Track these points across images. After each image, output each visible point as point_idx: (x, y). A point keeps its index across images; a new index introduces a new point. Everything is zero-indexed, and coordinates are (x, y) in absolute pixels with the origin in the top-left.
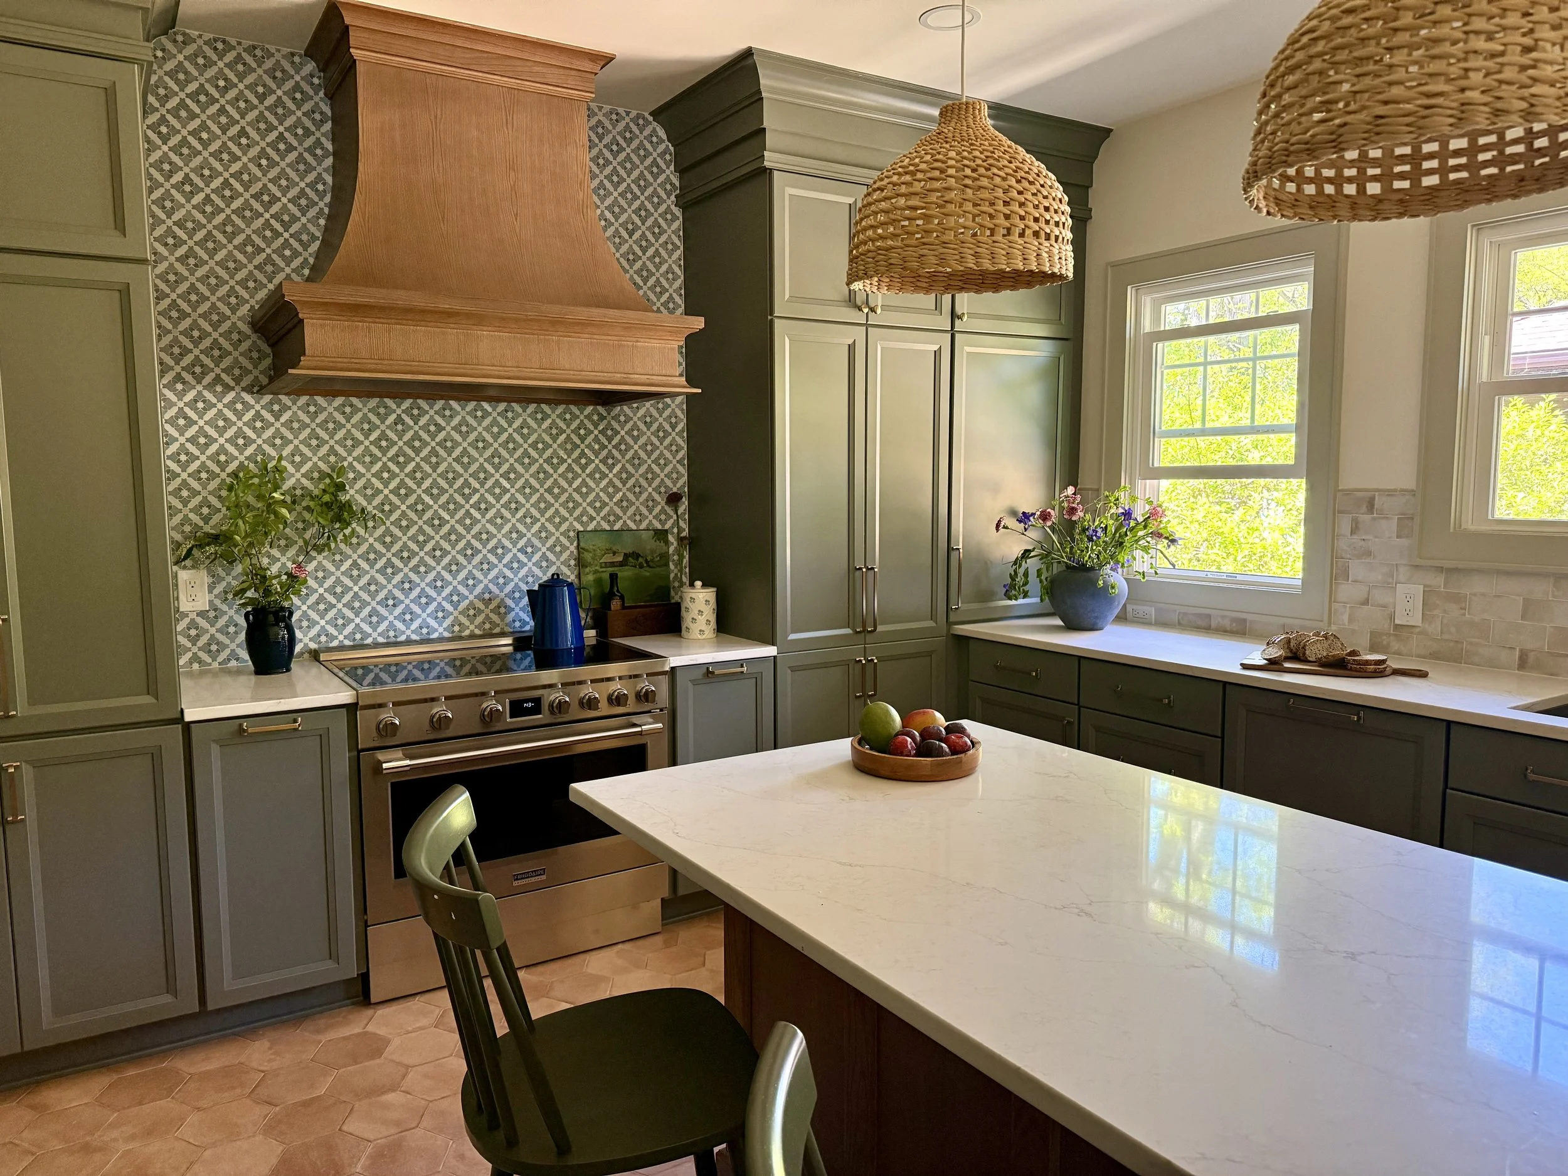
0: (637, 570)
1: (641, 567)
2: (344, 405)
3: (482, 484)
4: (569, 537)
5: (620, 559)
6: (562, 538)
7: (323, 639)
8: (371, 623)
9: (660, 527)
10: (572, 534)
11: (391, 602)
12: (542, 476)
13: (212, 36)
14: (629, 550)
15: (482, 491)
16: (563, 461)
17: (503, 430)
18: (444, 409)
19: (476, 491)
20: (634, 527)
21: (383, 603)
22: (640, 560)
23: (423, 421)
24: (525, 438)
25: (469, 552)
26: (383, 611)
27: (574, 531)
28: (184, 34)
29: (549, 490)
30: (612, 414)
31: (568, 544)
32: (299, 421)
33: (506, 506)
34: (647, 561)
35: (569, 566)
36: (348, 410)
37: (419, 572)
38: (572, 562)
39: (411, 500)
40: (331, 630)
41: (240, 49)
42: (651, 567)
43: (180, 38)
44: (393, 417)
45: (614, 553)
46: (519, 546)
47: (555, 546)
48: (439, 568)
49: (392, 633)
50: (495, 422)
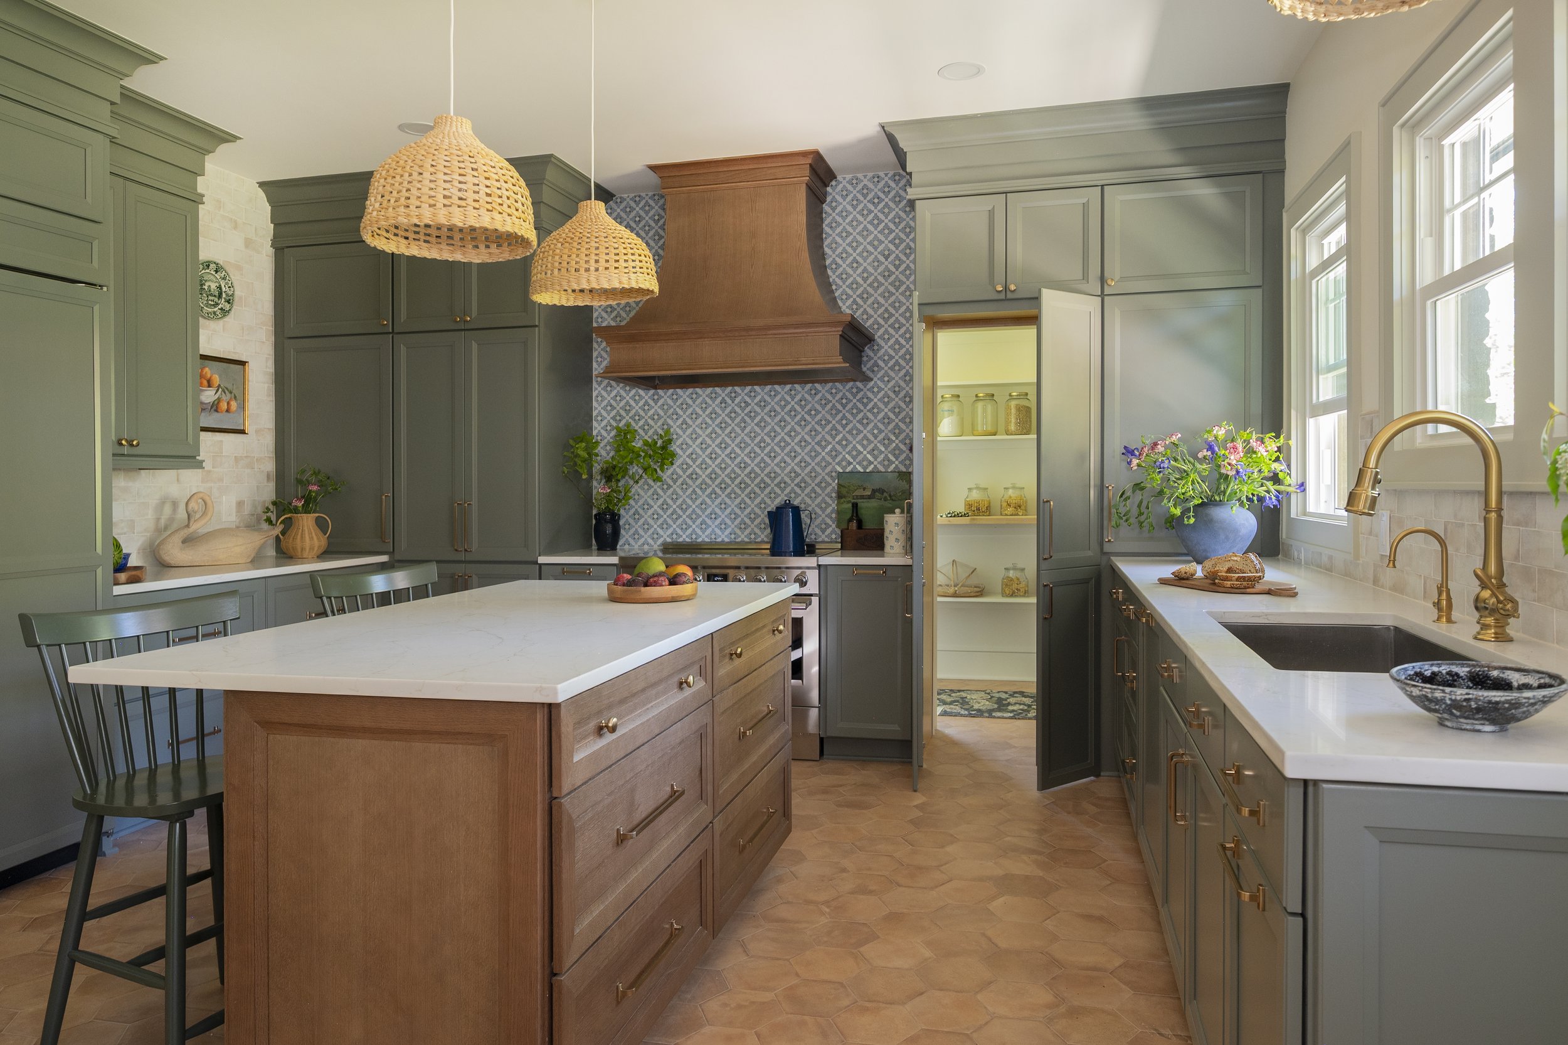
0: (882, 502)
1: (886, 499)
2: (692, 394)
3: (773, 440)
4: (832, 476)
5: (869, 493)
6: (826, 477)
7: (675, 536)
8: (701, 528)
9: (904, 470)
10: (834, 474)
11: (713, 516)
12: (813, 433)
13: (633, 195)
14: (877, 487)
15: (772, 444)
16: (829, 422)
17: (788, 403)
18: (751, 392)
19: (769, 444)
20: (883, 470)
21: (709, 516)
22: (885, 494)
23: (737, 400)
24: (803, 407)
25: (762, 485)
26: (709, 521)
27: (836, 472)
28: (621, 198)
29: (818, 443)
30: (868, 387)
31: (831, 481)
32: (667, 405)
33: (788, 454)
34: (890, 496)
35: (831, 497)
36: (694, 396)
37: (731, 498)
38: (834, 495)
39: (728, 451)
40: (679, 531)
41: (647, 198)
42: (893, 500)
43: (619, 200)
44: (719, 399)
45: (864, 489)
46: (796, 482)
47: (821, 482)
48: (743, 496)
49: (713, 536)
50: (783, 399)
